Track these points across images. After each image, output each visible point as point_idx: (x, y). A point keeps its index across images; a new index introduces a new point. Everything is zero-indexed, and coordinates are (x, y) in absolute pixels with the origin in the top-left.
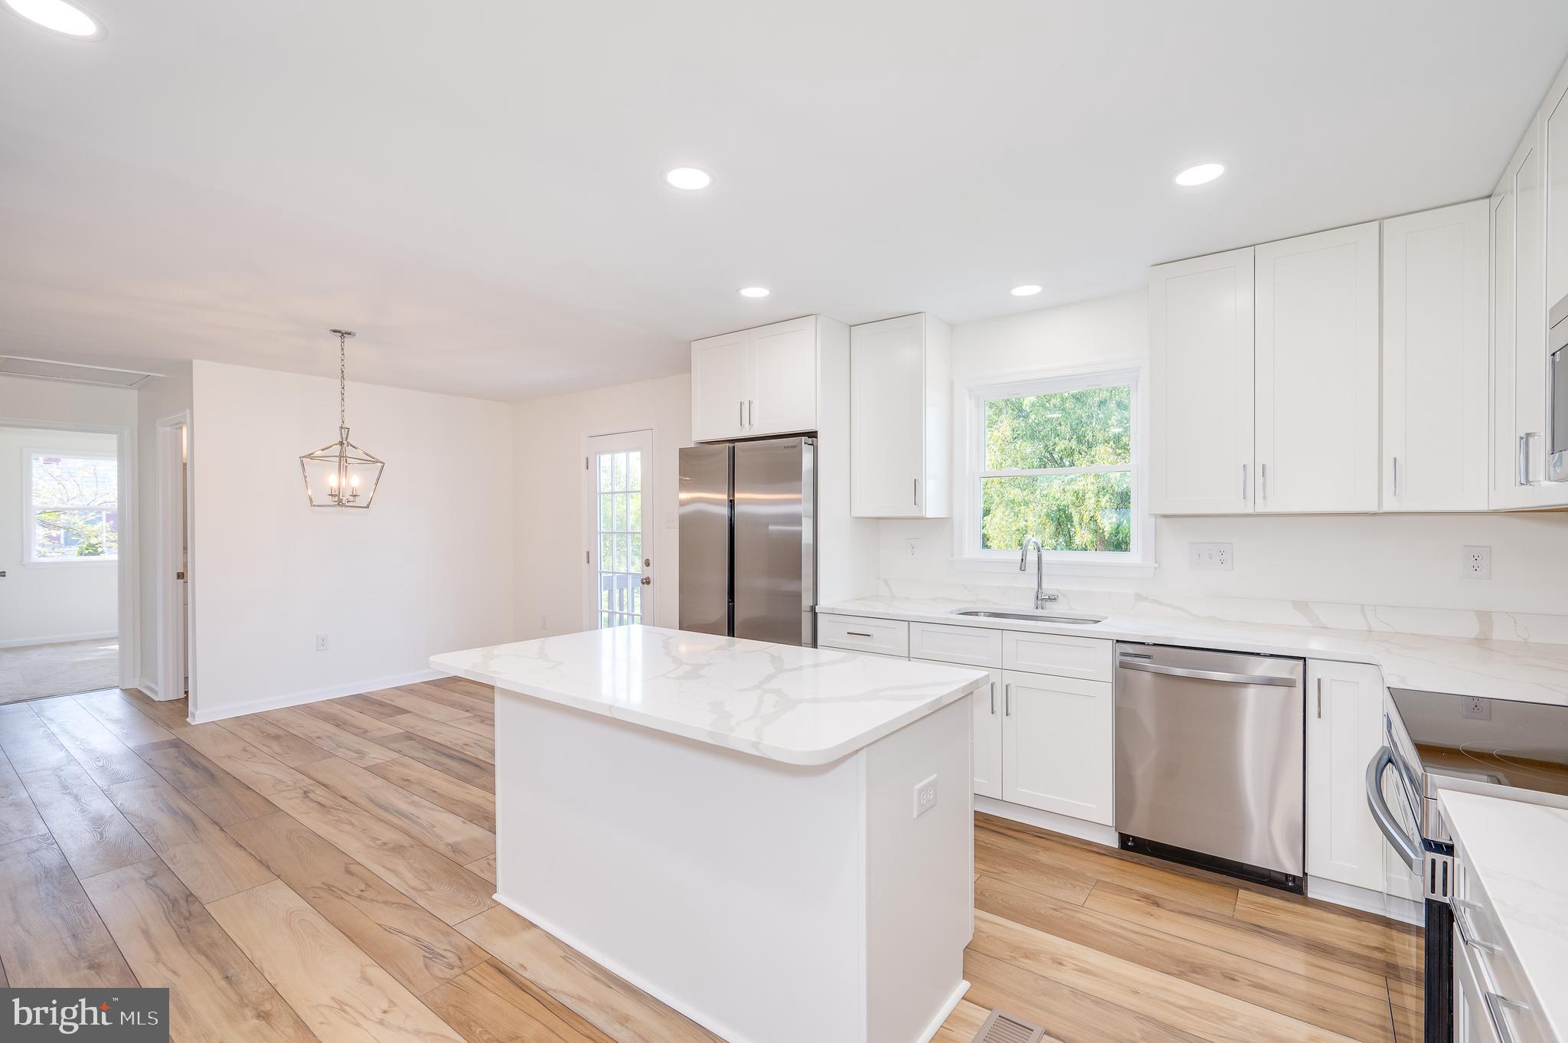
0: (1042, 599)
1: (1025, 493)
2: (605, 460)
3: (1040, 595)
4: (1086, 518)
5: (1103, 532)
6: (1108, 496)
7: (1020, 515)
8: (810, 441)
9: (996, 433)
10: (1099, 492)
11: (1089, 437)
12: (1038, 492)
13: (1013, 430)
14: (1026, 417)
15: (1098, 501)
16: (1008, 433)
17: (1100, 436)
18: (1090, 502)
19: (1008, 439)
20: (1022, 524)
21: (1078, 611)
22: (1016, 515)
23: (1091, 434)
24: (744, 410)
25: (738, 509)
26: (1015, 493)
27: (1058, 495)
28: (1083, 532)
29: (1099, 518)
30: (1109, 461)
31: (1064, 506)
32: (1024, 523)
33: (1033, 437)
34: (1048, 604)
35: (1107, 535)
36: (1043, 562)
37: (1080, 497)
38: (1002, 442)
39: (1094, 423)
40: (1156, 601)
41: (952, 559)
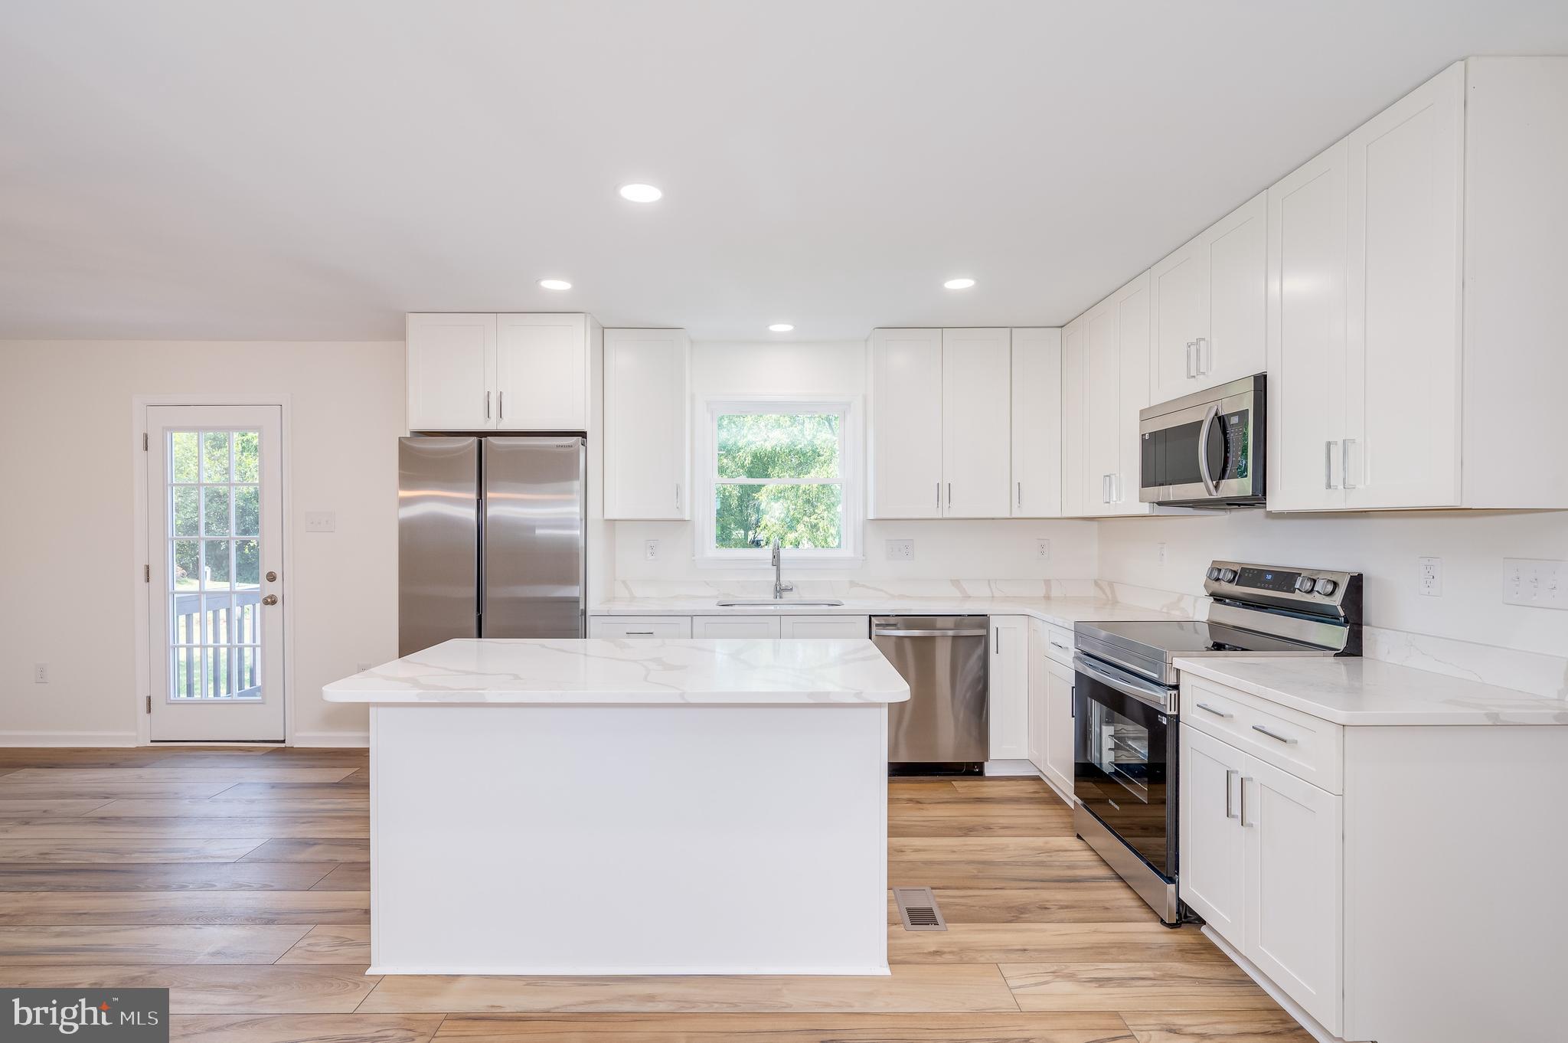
0: (781, 590)
3: (779, 587)
8: (582, 441)
24: (492, 401)
34: (785, 594)
40: (863, 586)
41: (693, 558)
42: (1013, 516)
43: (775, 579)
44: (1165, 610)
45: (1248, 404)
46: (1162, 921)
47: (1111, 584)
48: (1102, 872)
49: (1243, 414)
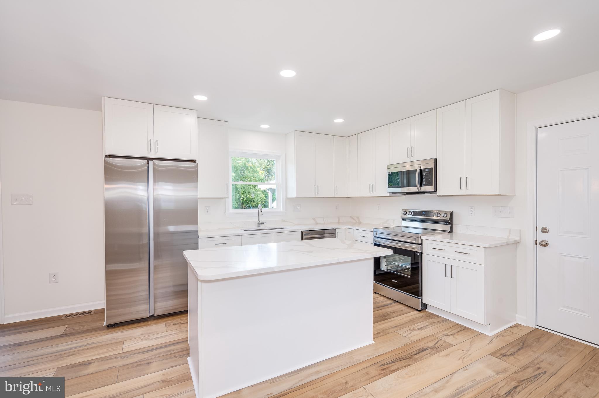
40: (286, 221)
41: (225, 213)
42: (335, 197)
43: (257, 220)
44: (381, 224)
45: (433, 166)
46: (417, 310)
47: (358, 218)
48: (390, 302)
49: (431, 169)
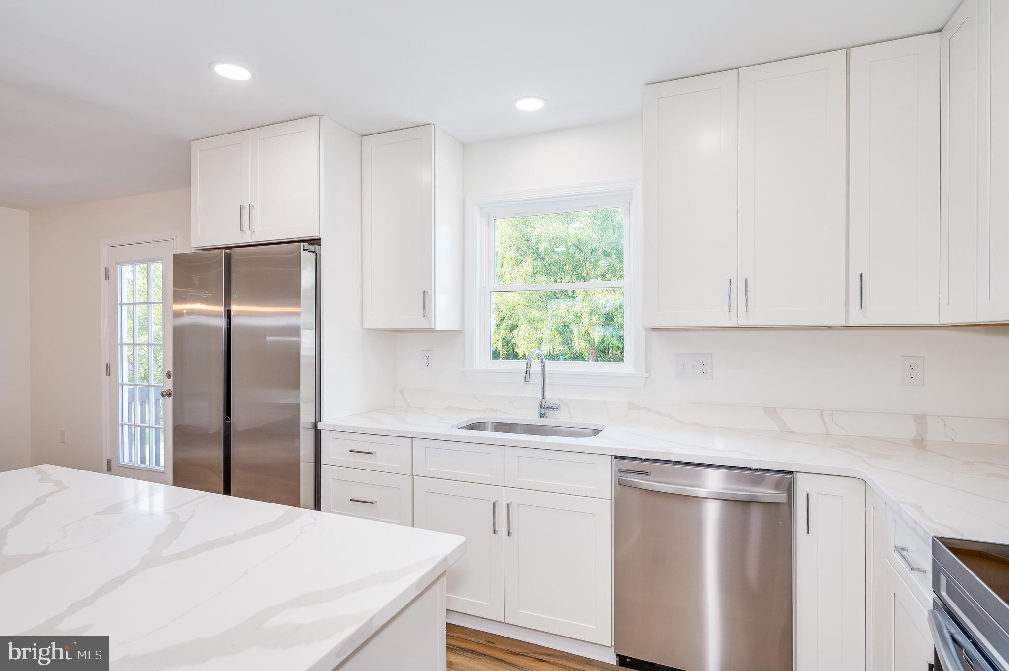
0: (545, 409)
1: (541, 313)
2: (127, 271)
3: (543, 404)
4: (583, 331)
5: (594, 341)
6: (597, 316)
7: (538, 329)
8: (312, 248)
9: (521, 270)
10: (591, 313)
11: (584, 274)
12: (550, 313)
13: (533, 268)
14: (542, 259)
15: (591, 319)
16: (530, 269)
17: (591, 273)
18: (585, 320)
19: (530, 274)
20: (539, 336)
21: (579, 420)
22: (536, 329)
23: (585, 271)
24: (245, 214)
25: (234, 321)
26: (534, 313)
27: (563, 315)
28: (580, 341)
29: (591, 331)
30: (598, 292)
31: (568, 323)
32: (541, 335)
33: (546, 273)
34: (550, 413)
35: (596, 344)
36: (547, 372)
37: (579, 317)
38: (526, 276)
39: (588, 265)
40: (646, 409)
41: (464, 369)
42: (852, 322)
43: (541, 396)
